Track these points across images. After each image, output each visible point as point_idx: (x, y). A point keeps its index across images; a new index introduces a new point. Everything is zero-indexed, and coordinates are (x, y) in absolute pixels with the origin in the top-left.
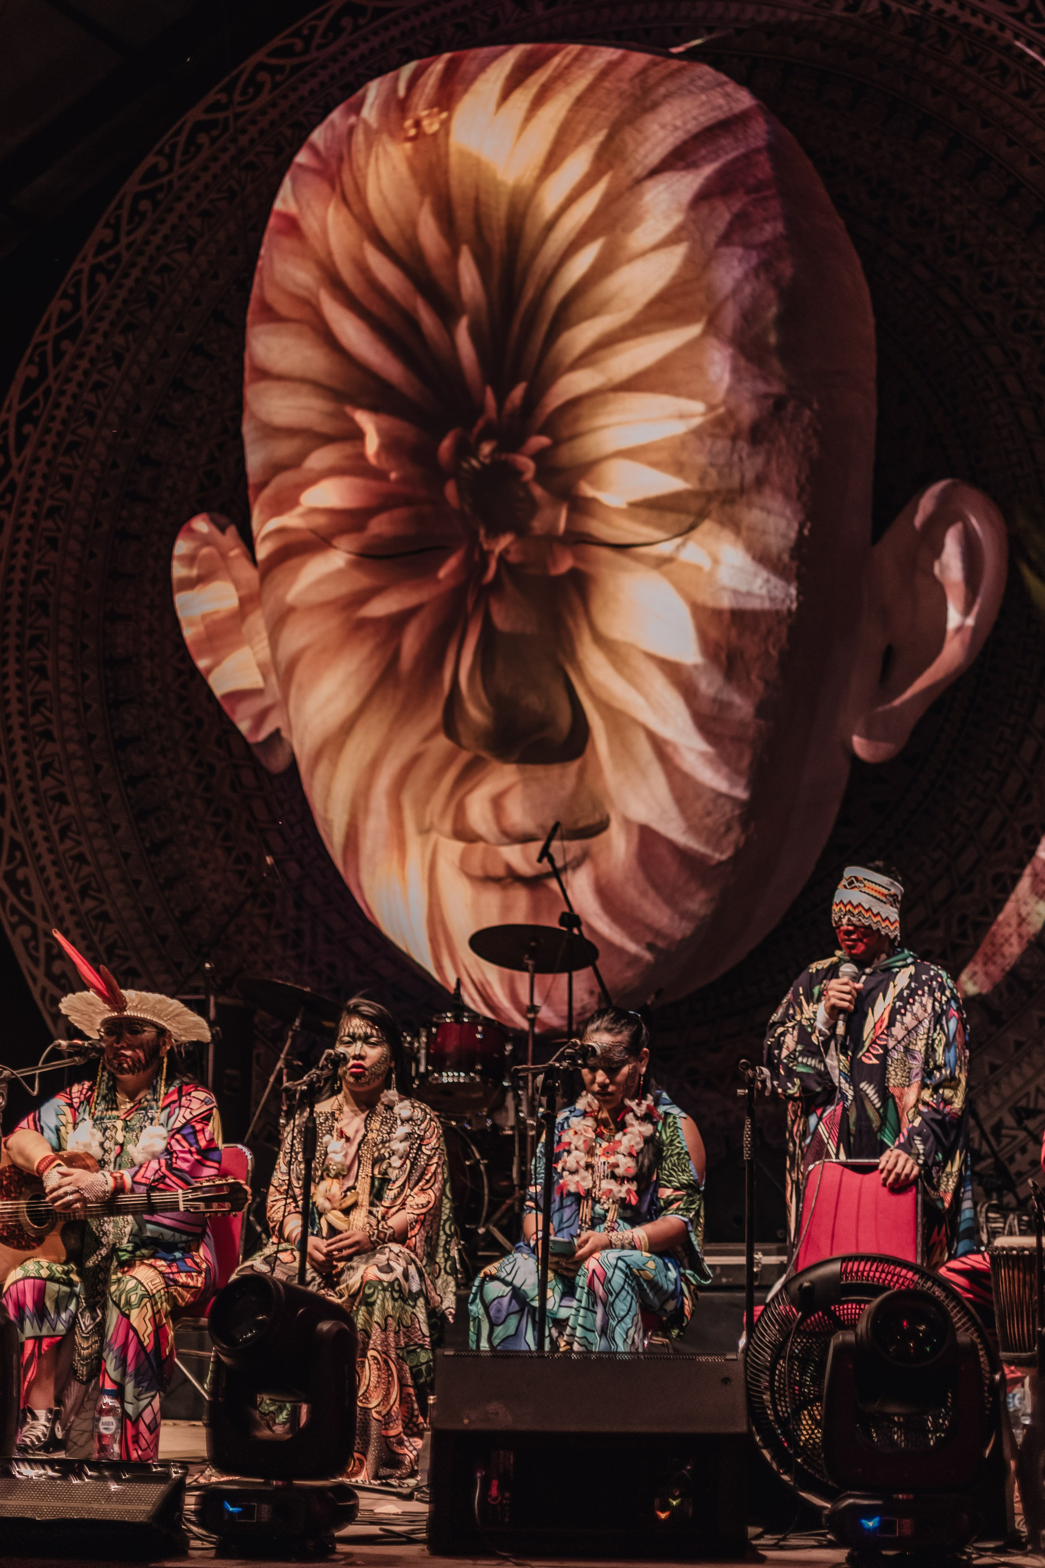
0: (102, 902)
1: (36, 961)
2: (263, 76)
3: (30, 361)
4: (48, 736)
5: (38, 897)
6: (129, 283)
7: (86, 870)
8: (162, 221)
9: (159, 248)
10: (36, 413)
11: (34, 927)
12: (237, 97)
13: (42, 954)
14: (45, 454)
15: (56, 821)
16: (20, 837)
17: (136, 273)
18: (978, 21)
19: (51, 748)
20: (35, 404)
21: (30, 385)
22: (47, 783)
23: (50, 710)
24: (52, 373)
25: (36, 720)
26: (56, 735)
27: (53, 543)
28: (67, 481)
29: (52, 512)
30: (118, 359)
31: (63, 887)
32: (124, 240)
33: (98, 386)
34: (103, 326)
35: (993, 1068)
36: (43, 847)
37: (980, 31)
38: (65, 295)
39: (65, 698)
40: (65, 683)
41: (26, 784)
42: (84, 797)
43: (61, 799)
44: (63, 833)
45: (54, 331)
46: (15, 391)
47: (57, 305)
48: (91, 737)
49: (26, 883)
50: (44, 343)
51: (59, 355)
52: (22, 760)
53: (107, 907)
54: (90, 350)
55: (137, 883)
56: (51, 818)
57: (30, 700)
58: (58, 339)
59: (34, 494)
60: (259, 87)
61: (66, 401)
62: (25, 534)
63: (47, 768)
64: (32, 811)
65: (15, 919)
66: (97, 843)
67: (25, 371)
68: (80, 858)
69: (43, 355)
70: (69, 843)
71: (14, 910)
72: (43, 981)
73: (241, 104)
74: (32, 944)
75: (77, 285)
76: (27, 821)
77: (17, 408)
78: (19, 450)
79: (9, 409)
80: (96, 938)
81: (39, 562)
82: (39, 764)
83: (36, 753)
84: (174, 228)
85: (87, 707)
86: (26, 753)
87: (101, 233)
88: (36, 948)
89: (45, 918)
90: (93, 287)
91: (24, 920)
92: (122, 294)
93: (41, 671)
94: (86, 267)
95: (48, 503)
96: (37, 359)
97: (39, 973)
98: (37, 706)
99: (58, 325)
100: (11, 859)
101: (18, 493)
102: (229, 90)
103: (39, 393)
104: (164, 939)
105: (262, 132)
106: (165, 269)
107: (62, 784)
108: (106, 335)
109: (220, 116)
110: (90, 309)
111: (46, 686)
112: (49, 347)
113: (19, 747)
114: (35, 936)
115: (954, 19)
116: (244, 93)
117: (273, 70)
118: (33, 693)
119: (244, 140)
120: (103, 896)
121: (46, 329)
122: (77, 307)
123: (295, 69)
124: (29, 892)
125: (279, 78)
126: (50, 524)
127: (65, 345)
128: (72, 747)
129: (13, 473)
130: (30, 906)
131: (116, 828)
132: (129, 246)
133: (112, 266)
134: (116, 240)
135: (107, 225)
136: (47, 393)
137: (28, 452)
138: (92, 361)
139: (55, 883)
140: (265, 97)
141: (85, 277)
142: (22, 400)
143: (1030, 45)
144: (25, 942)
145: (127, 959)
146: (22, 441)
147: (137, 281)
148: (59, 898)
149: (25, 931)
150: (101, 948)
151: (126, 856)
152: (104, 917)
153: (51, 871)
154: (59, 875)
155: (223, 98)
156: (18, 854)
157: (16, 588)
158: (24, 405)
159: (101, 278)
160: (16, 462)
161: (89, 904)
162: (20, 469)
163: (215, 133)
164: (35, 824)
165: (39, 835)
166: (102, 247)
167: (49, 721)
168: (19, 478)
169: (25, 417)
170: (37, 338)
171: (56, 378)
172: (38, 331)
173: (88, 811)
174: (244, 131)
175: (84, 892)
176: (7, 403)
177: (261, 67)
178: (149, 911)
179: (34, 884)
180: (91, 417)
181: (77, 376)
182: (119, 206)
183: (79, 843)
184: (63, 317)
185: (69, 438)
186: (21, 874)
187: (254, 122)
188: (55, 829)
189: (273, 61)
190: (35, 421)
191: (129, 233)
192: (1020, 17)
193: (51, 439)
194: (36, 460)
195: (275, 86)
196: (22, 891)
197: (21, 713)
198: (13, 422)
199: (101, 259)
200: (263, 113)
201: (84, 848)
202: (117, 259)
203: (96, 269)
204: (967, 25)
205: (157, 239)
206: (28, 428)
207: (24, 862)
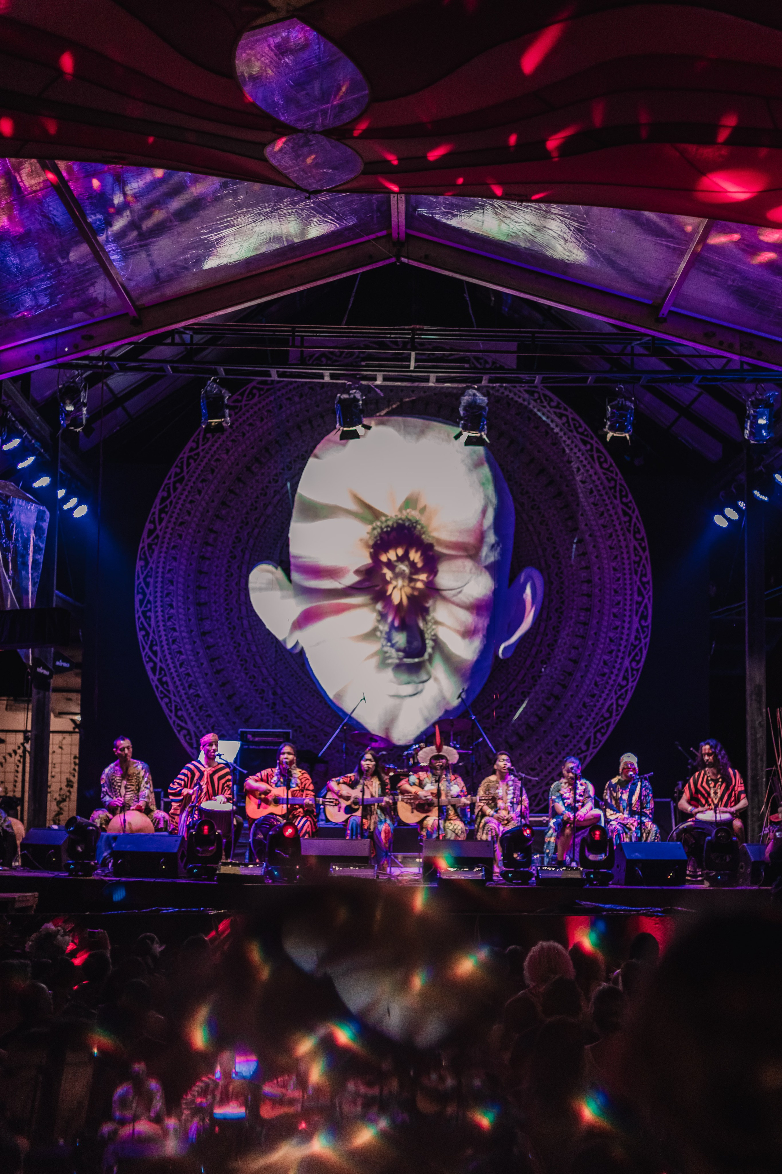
0: (197, 690)
1: (171, 711)
2: (255, 391)
3: (164, 490)
4: (174, 630)
5: (171, 688)
6: (203, 464)
7: (190, 679)
8: (216, 442)
9: (215, 452)
10: (166, 510)
11: (170, 699)
12: (245, 398)
13: (173, 708)
14: (171, 525)
15: (178, 661)
16: (164, 666)
17: (206, 460)
18: (520, 400)
19: (175, 634)
20: (166, 506)
21: (163, 500)
22: (174, 647)
23: (175, 620)
24: (173, 495)
25: (169, 623)
26: (178, 629)
27: (175, 559)
28: (180, 536)
29: (174, 547)
30: (200, 492)
31: (182, 685)
32: (201, 448)
33: (191, 502)
34: (194, 479)
35: (521, 755)
36: (173, 670)
37: (521, 404)
38: (177, 466)
39: (181, 616)
40: (181, 611)
41: (166, 647)
42: (189, 652)
43: (180, 653)
44: (181, 665)
45: (173, 479)
46: (158, 500)
47: (174, 470)
48: (192, 631)
49: (166, 683)
50: (169, 484)
51: (175, 489)
52: (164, 638)
53: (199, 692)
54: (188, 488)
55: (211, 684)
56: (176, 660)
57: (167, 616)
58: (175, 483)
59: (166, 540)
60: (254, 396)
61: (179, 506)
62: (163, 555)
63: (174, 642)
64: (168, 657)
65: (162, 696)
66: (195, 669)
67: (161, 494)
68: (188, 675)
69: (169, 488)
70: (183, 669)
71: (162, 692)
72: (174, 718)
73: (246, 401)
74: (169, 705)
75: (182, 463)
76: (166, 660)
77: (158, 507)
78: (160, 523)
79: (155, 507)
80: (195, 703)
81: (169, 565)
82: (171, 640)
83: (169, 636)
84: (221, 445)
85: (190, 620)
86: (166, 635)
87: (190, 444)
88: (171, 706)
89: (175, 696)
90: (189, 464)
91: (166, 696)
92: (201, 468)
93: (171, 606)
94: (186, 456)
95: (172, 544)
96: (166, 489)
97: (173, 715)
98: (169, 618)
99: (175, 477)
100: (160, 674)
101: (160, 539)
102: (242, 394)
103: (168, 502)
104: (222, 704)
105: (255, 412)
106: (217, 460)
107: (180, 647)
108: (194, 483)
109: (239, 404)
110: (188, 472)
111: (172, 611)
112: (171, 486)
113: (163, 633)
114: (170, 702)
115: (512, 399)
116: (248, 396)
117: (260, 389)
118: (168, 614)
119: (248, 415)
120: (197, 688)
121: (170, 478)
122: (182, 471)
123: (268, 390)
124: (168, 686)
125: (262, 393)
126: (174, 552)
127: (178, 485)
128: (184, 634)
129: (158, 531)
130: (169, 691)
131: (202, 664)
132: (203, 450)
133: (196, 457)
134: (197, 448)
135: (194, 441)
136: (171, 502)
137: (164, 524)
138: (189, 492)
139: (178, 683)
140: (256, 399)
141: (185, 460)
142: (160, 504)
143: (539, 410)
144: (167, 704)
145: (207, 711)
146: (161, 520)
147: (206, 463)
148: (180, 688)
149: (167, 700)
150: (197, 707)
151: (206, 674)
152: (198, 696)
153: (176, 679)
154: (180, 680)
155: (240, 398)
156: (163, 672)
157: (160, 575)
158: (162, 506)
159: (191, 461)
160: (159, 527)
161: (192, 691)
162: (161, 530)
163: (237, 411)
164: (170, 661)
165: (171, 666)
166: (192, 450)
167: (175, 624)
168: (160, 534)
169: (162, 511)
170: (166, 481)
171: (175, 497)
172: (166, 479)
173: (191, 658)
174: (248, 411)
175: (190, 687)
176: (154, 505)
177: (254, 387)
178: (216, 694)
179: (170, 683)
180: (189, 513)
181: (183, 497)
182: (199, 434)
183: (187, 669)
184: (176, 475)
185: (180, 520)
186: (164, 679)
187: (252, 408)
188: (178, 664)
189: (258, 386)
190: (166, 513)
191: (203, 445)
192: (535, 401)
193: (173, 520)
194: (167, 527)
195: (260, 395)
196: (165, 686)
197: (163, 621)
198: (157, 512)
199: (192, 453)
200: (256, 405)
201: (189, 671)
202: (198, 454)
203: (189, 457)
204: (517, 402)
205: (214, 449)
206: (163, 515)
207: (165, 675)
